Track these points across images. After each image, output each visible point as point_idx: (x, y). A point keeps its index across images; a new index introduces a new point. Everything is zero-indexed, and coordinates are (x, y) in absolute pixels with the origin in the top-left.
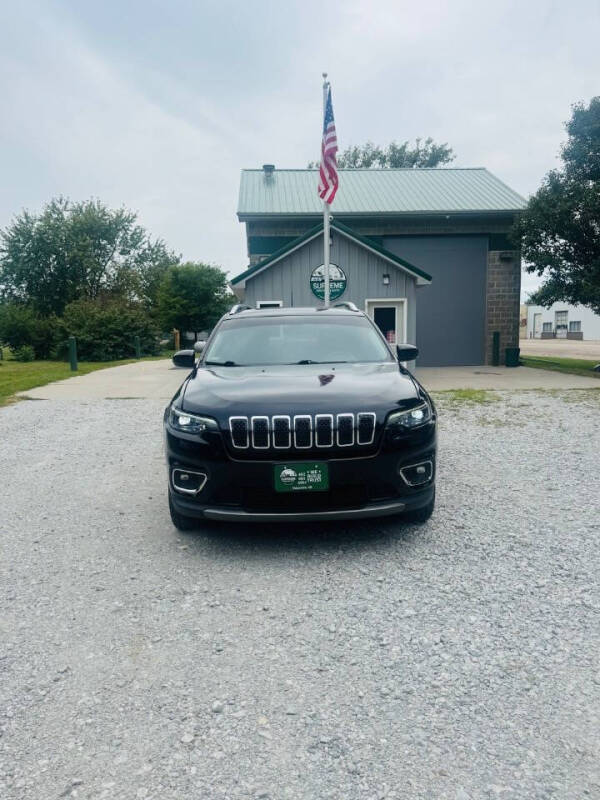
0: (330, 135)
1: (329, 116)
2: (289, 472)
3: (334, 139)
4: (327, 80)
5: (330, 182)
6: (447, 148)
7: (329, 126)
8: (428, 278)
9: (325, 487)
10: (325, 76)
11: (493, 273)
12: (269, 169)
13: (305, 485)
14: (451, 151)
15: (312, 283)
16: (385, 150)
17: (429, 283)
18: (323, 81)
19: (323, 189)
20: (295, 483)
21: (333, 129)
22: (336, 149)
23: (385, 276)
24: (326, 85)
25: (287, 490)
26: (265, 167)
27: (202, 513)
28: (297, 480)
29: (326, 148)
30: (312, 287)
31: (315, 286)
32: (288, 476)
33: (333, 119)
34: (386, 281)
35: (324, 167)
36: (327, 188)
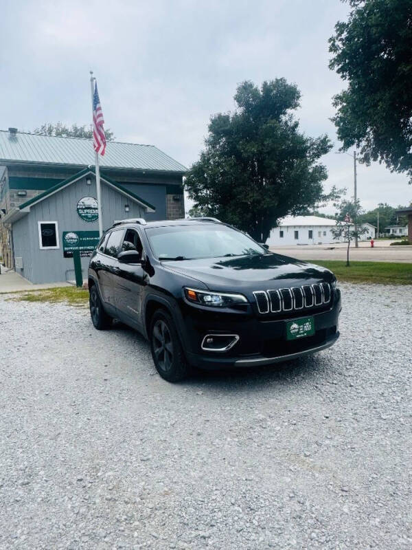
0: (98, 113)
1: (96, 100)
2: (295, 326)
3: (101, 115)
4: (93, 76)
5: (101, 142)
6: (110, 132)
7: (98, 106)
8: (154, 208)
9: (313, 333)
10: (91, 73)
11: (170, 208)
12: (13, 131)
13: (303, 333)
14: (112, 134)
15: (78, 209)
16: (70, 129)
17: (154, 211)
18: (90, 76)
19: (97, 146)
20: (298, 333)
21: (100, 109)
22: (103, 122)
23: (126, 206)
24: (92, 80)
25: (294, 338)
26: (10, 129)
27: (233, 363)
28: (299, 331)
29: (98, 121)
30: (78, 212)
31: (81, 211)
32: (295, 329)
33: (99, 103)
34: (127, 209)
35: (96, 132)
36: (100, 145)
